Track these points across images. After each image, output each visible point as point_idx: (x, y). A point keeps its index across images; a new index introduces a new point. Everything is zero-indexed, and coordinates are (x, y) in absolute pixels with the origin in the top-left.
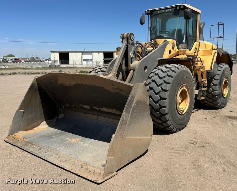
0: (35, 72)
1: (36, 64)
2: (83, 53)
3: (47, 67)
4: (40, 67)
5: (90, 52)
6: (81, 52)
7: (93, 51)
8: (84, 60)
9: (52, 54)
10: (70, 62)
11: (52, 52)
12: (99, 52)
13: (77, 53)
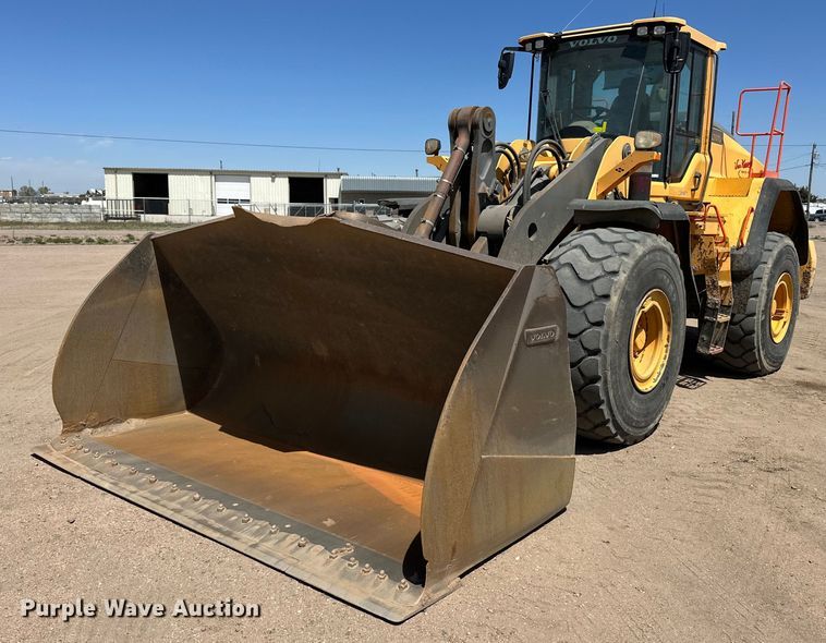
0: (61, 237)
1: (59, 210)
2: (219, 175)
3: (98, 220)
4: (70, 219)
5: (244, 176)
6: (211, 173)
7: (254, 172)
8: (221, 201)
9: (110, 178)
10: (171, 207)
11: (108, 170)
12: (274, 175)
13: (197, 177)
